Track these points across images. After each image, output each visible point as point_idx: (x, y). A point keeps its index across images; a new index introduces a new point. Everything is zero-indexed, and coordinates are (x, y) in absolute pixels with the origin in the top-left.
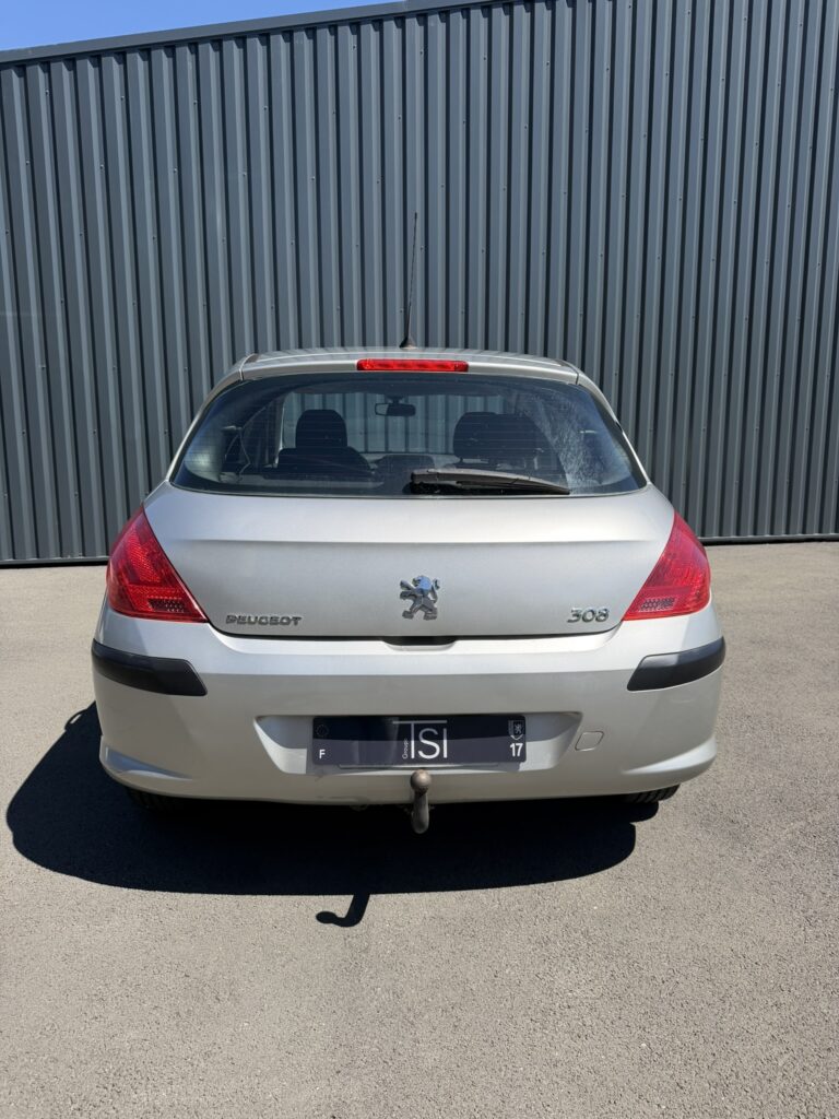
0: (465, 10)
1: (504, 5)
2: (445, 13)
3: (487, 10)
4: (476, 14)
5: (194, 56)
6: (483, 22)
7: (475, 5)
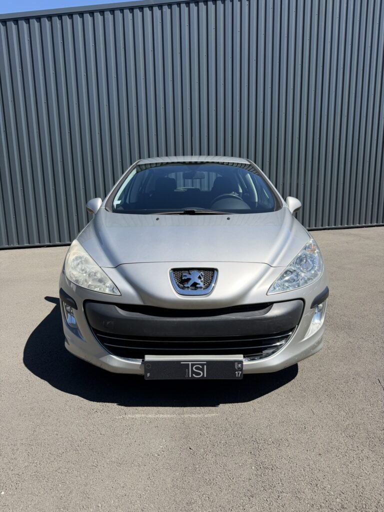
0: (179, 4)
1: (195, 3)
2: (170, 5)
3: (188, 4)
4: (183, 6)
5: (60, 21)
6: (187, 9)
7: (183, 2)
